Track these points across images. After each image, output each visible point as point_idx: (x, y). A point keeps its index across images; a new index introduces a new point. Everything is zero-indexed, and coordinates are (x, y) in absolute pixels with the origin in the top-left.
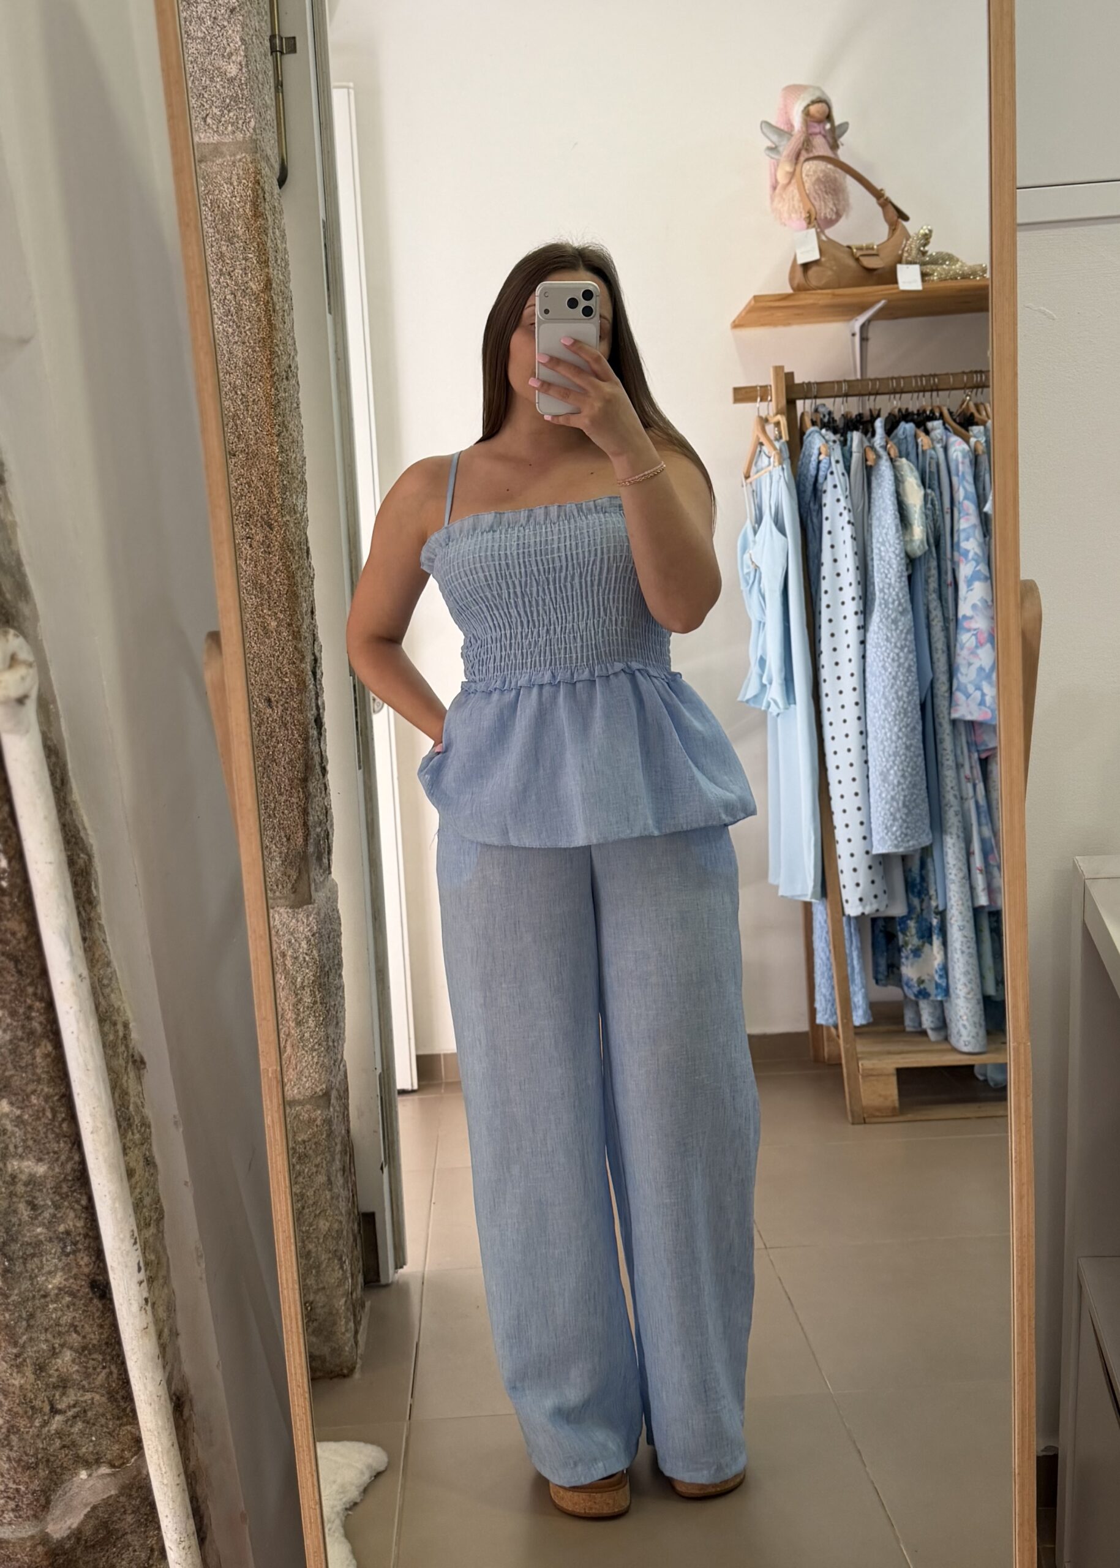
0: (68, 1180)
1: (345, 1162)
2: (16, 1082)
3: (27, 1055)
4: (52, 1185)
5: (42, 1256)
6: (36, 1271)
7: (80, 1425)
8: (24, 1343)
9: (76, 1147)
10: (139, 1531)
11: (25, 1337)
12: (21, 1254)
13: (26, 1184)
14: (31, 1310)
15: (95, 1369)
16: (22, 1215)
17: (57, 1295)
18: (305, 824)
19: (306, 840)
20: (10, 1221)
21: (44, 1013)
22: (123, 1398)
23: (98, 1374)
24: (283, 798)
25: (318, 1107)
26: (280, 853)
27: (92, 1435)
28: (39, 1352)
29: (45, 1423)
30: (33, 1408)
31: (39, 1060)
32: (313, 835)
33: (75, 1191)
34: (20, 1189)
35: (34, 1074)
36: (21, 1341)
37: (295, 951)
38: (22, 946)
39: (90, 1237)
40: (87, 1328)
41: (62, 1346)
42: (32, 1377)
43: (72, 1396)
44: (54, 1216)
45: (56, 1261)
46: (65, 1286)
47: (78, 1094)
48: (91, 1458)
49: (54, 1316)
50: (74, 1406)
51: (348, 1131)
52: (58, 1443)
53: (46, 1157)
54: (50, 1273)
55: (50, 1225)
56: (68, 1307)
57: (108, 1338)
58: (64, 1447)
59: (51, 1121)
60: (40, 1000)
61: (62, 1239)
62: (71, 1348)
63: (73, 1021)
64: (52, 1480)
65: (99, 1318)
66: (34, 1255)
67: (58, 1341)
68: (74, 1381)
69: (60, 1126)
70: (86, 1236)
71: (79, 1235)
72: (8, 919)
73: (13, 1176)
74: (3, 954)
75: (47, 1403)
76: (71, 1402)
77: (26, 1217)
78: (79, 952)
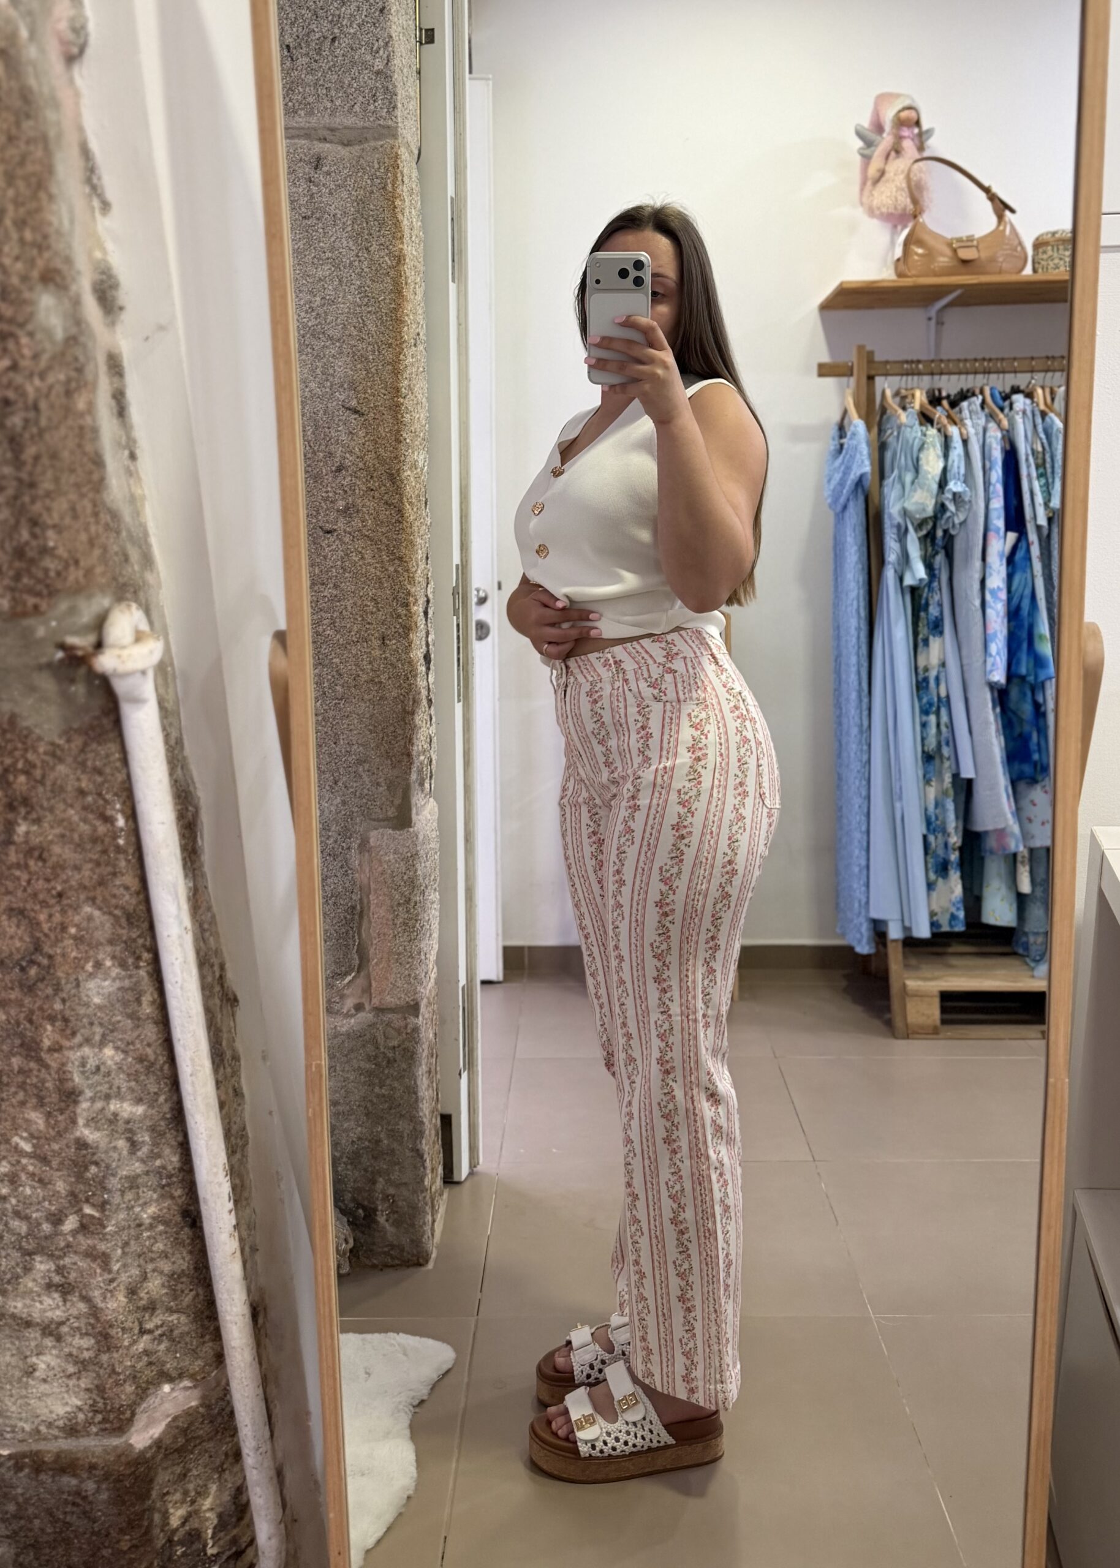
0: (166, 1119)
1: (431, 1064)
4: (151, 1123)
6: (133, 1202)
7: (165, 1344)
8: (119, 1269)
9: (174, 1088)
11: (119, 1264)
12: (119, 1187)
13: (126, 1123)
14: (126, 1238)
16: (122, 1151)
17: (151, 1225)
20: (111, 1157)
22: (208, 1319)
23: (186, 1296)
25: (409, 1015)
27: (176, 1353)
28: (131, 1277)
30: (123, 1329)
31: (144, 1007)
33: (171, 1129)
34: (121, 1126)
37: (395, 870)
38: (134, 901)
39: (185, 1172)
40: (178, 1255)
41: (153, 1271)
42: (124, 1301)
43: (160, 1317)
44: (152, 1152)
45: (152, 1192)
46: (159, 1216)
47: (179, 1041)
48: (174, 1374)
49: (147, 1243)
50: (162, 1326)
51: (435, 1035)
52: (145, 1360)
53: (146, 1098)
55: (147, 1161)
56: (161, 1235)
57: (198, 1264)
58: (150, 1364)
59: (152, 1064)
60: (148, 951)
61: (159, 1172)
62: (162, 1273)
63: (178, 971)
64: (137, 1395)
65: (189, 1244)
66: (131, 1188)
67: (150, 1267)
68: (163, 1302)
69: (161, 1069)
70: (181, 1170)
71: (174, 1169)
72: (123, 875)
73: (115, 1115)
74: (116, 907)
75: (136, 1323)
76: (159, 1323)
77: (125, 1152)
78: (185, 907)
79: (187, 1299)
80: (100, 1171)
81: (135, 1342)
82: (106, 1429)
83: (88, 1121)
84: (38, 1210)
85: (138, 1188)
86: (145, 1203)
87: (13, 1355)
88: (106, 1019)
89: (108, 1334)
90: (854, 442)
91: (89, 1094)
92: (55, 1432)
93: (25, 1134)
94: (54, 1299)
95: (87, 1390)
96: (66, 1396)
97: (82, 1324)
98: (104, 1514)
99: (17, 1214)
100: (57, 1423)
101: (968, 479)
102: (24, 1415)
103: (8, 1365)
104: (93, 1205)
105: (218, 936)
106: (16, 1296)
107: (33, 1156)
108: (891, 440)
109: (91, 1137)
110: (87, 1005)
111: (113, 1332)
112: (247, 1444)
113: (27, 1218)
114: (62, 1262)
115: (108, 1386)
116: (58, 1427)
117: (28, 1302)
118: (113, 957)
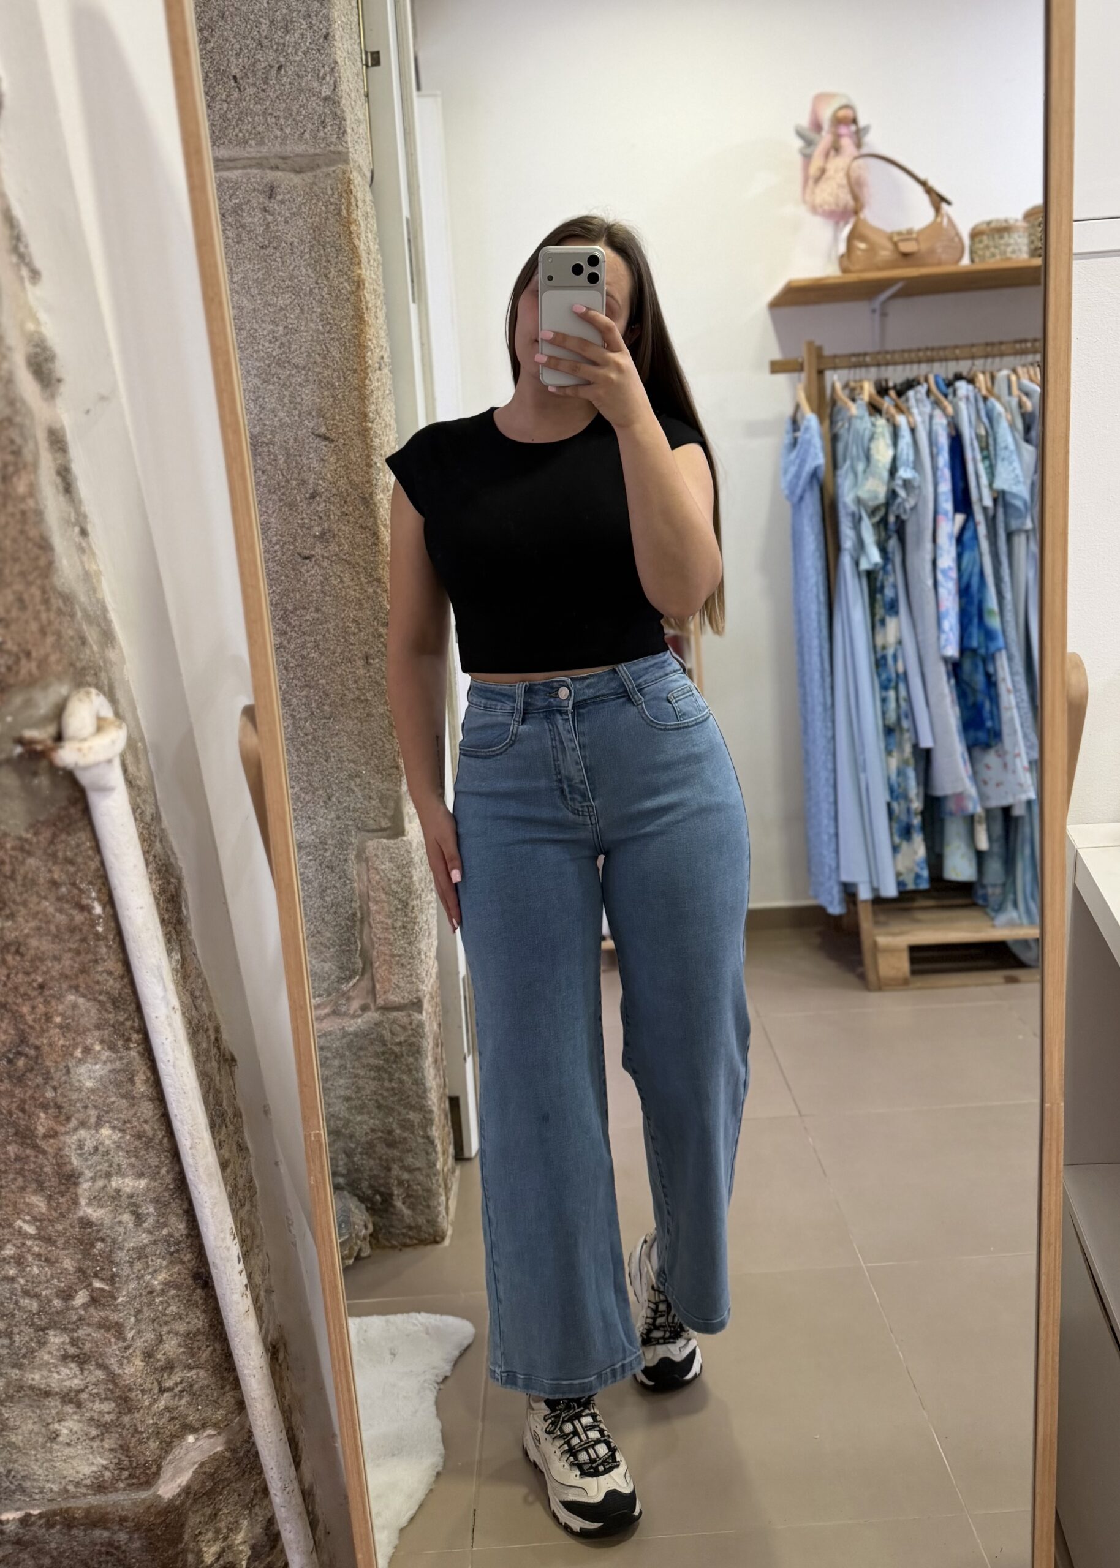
0: (170, 1189)
1: (437, 1054)
4: (153, 1197)
6: (142, 1271)
7: (186, 1398)
8: (133, 1336)
9: (174, 1160)
11: (133, 1332)
12: (127, 1259)
13: (130, 1197)
14: (139, 1306)
16: (128, 1224)
17: (163, 1290)
20: (116, 1231)
21: (142, 1043)
22: (224, 1372)
23: (203, 1353)
25: (413, 1012)
26: (377, 793)
27: (198, 1405)
28: (146, 1342)
30: (143, 1391)
31: (138, 1086)
33: (176, 1198)
34: (124, 1201)
39: (192, 1236)
40: (192, 1316)
41: (168, 1333)
42: (141, 1365)
43: (178, 1375)
44: (158, 1222)
45: (161, 1260)
46: (170, 1282)
48: (197, 1425)
49: (160, 1308)
50: (181, 1382)
52: (167, 1416)
53: (148, 1172)
55: (154, 1231)
56: (173, 1299)
57: (211, 1321)
58: (173, 1419)
59: (151, 1140)
60: (138, 1032)
61: (166, 1241)
62: (177, 1334)
63: (169, 1050)
64: (162, 1449)
65: (202, 1304)
66: (139, 1259)
67: (165, 1329)
68: (180, 1361)
69: (161, 1143)
70: (188, 1236)
71: (182, 1236)
72: (105, 961)
73: (118, 1191)
74: (100, 994)
75: (156, 1384)
76: (179, 1380)
77: (131, 1225)
78: (171, 987)
79: (205, 1355)
80: (107, 1247)
81: (155, 1401)
82: (133, 1484)
83: (90, 1200)
84: (47, 1288)
85: (147, 1257)
86: (155, 1271)
87: (35, 1423)
88: (100, 1101)
89: (127, 1397)
90: (807, 436)
91: (89, 1174)
92: (84, 1490)
93: (27, 1218)
94: (71, 1369)
95: (111, 1450)
96: (91, 1456)
97: (101, 1389)
98: (137, 1560)
99: (26, 1293)
100: (84, 1482)
101: (917, 465)
102: (51, 1477)
103: (31, 1432)
104: (102, 1279)
105: (211, 1001)
106: (34, 1368)
107: (37, 1237)
108: (843, 432)
109: (95, 1214)
110: (79, 1090)
111: (132, 1395)
112: (274, 1485)
113: (37, 1296)
114: (75, 1335)
115: (132, 1445)
116: (86, 1486)
117: (45, 1373)
118: (102, 1042)
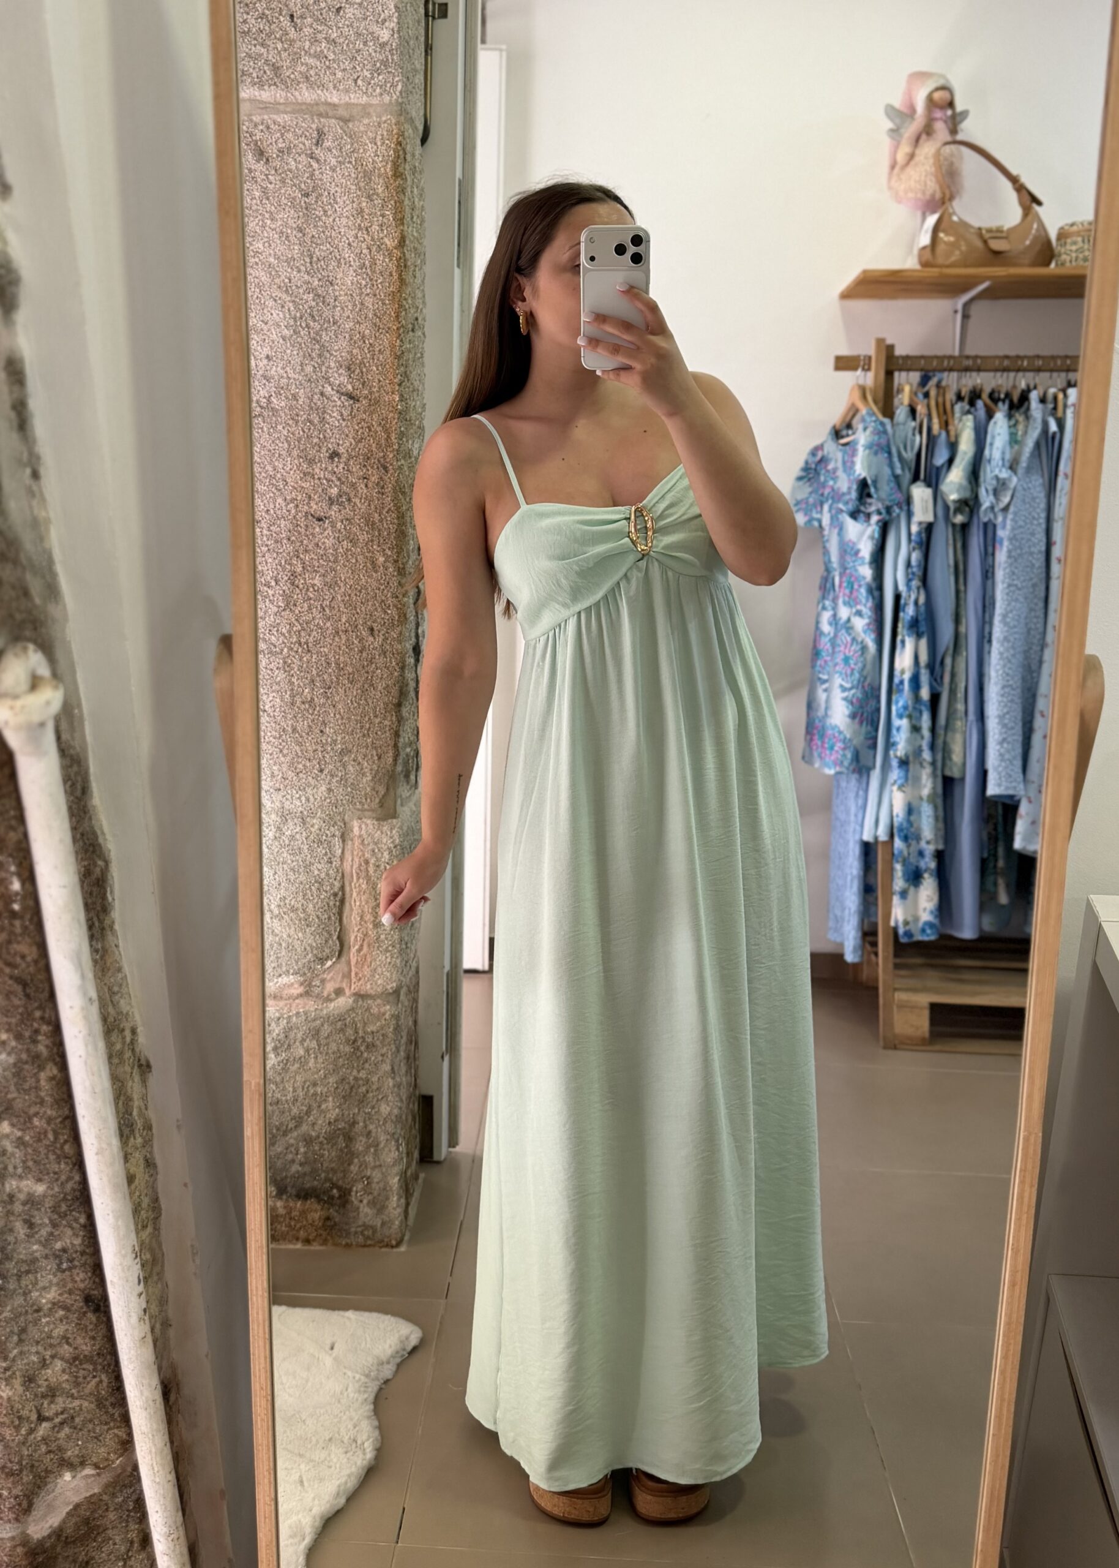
0: (67, 1200)
1: (409, 1051)
2: (18, 1105)
3: (31, 1077)
4: (50, 1205)
5: (37, 1272)
6: (30, 1287)
7: (67, 1430)
8: (15, 1357)
9: (77, 1167)
10: (119, 1526)
11: (15, 1351)
12: (15, 1271)
13: (24, 1204)
14: (23, 1324)
15: (85, 1378)
16: (19, 1233)
17: (50, 1309)
18: (396, 746)
19: (395, 760)
20: (6, 1240)
21: (51, 1036)
22: (112, 1404)
23: (88, 1383)
24: (377, 720)
25: (388, 1002)
26: (371, 770)
27: (78, 1440)
28: (29, 1364)
29: (31, 1431)
30: (20, 1418)
31: (43, 1083)
32: (402, 755)
33: (73, 1210)
34: (18, 1207)
35: (37, 1096)
36: (11, 1355)
37: (378, 860)
38: (32, 969)
39: (87, 1254)
40: (79, 1340)
41: (53, 1357)
42: (20, 1389)
43: (61, 1403)
44: (51, 1234)
45: (51, 1277)
46: (59, 1301)
47: (84, 1117)
48: (76, 1461)
49: (46, 1329)
50: (62, 1413)
51: (415, 1022)
52: (44, 1448)
53: (46, 1177)
54: (44, 1288)
55: (46, 1243)
56: (61, 1320)
57: (100, 1349)
58: (50, 1452)
59: (53, 1143)
60: (47, 1023)
61: (59, 1255)
62: (62, 1358)
64: (35, 1484)
65: (91, 1330)
66: (28, 1273)
67: (49, 1353)
68: (64, 1389)
69: (63, 1148)
70: (83, 1253)
71: (76, 1251)
72: (19, 942)
73: (11, 1196)
74: (11, 977)
75: (34, 1411)
76: (60, 1410)
77: (22, 1235)
78: (90, 976)
79: (90, 1386)
88: (1, 1095)
105: (129, 997)
112: (157, 1530)
